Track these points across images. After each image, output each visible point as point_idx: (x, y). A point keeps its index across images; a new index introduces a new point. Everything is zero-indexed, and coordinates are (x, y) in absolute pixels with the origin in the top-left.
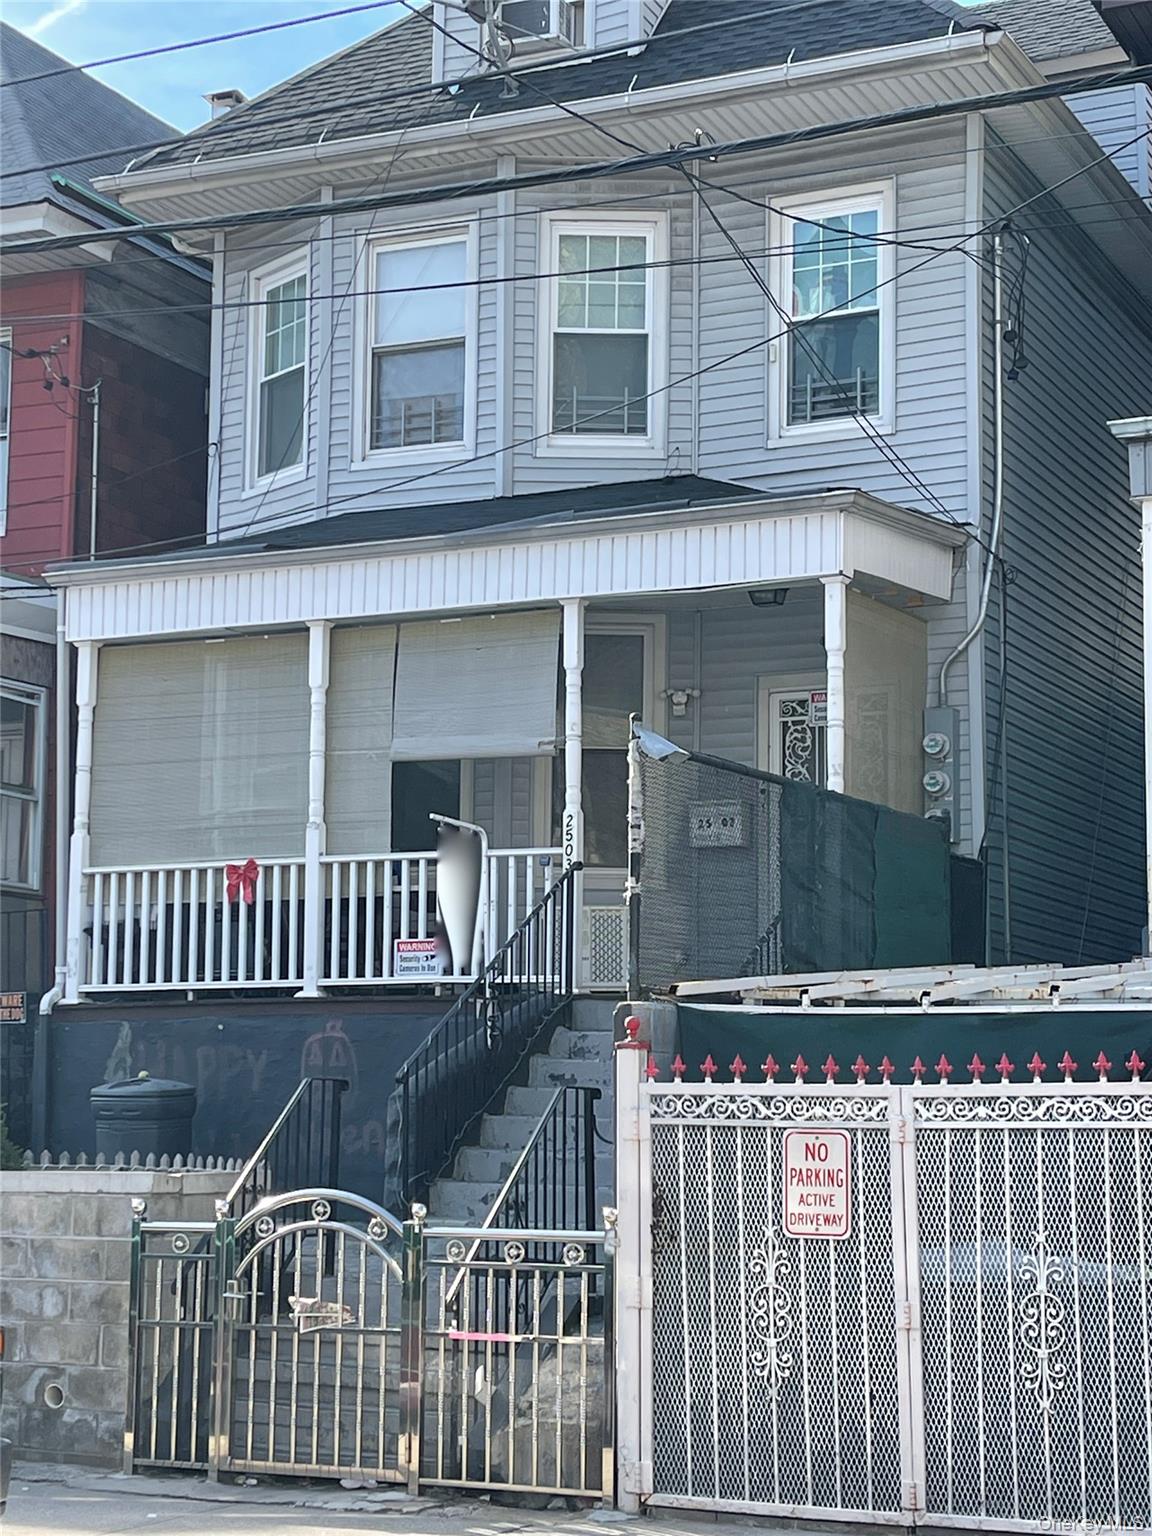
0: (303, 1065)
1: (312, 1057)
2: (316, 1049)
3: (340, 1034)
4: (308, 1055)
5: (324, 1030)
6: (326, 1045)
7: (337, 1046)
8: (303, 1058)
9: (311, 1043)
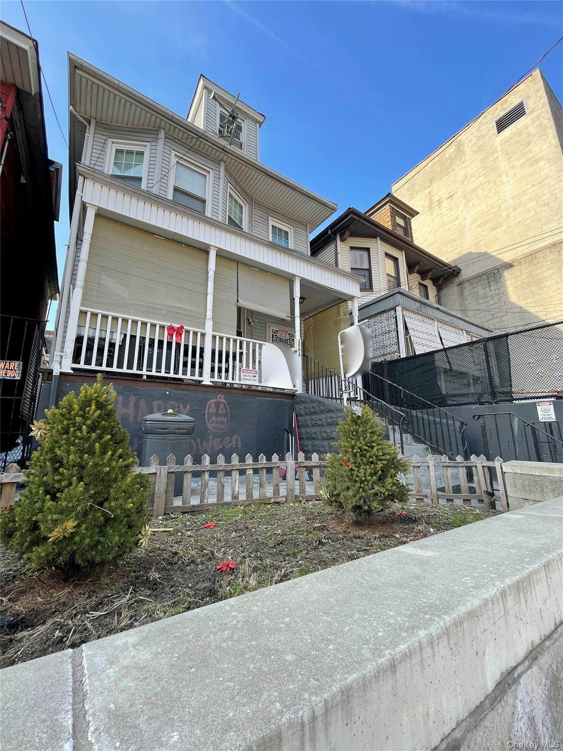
0: (206, 412)
1: (211, 408)
2: (213, 406)
3: (223, 401)
4: (209, 408)
5: (216, 398)
6: (217, 405)
7: (222, 405)
8: (207, 409)
9: (211, 403)
